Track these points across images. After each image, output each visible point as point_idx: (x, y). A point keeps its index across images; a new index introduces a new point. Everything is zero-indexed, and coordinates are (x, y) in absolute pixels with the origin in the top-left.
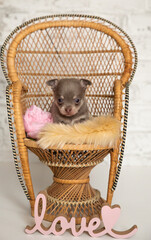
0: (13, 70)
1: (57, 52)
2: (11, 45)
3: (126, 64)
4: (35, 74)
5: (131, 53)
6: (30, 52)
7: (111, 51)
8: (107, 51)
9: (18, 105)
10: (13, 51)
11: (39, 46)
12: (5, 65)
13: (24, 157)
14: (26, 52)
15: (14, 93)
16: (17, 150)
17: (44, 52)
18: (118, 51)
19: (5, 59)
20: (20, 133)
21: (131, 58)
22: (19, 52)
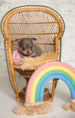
0: (6, 32)
1: (27, 23)
2: (5, 21)
3: (60, 29)
4: (17, 34)
6: (14, 23)
7: (53, 22)
8: (50, 23)
9: (10, 49)
10: (6, 23)
11: (18, 20)
12: (3, 30)
14: (12, 23)
15: (8, 43)
16: (10, 70)
17: (20, 23)
19: (2, 27)
20: (11, 62)
21: (62, 26)
22: (9, 23)
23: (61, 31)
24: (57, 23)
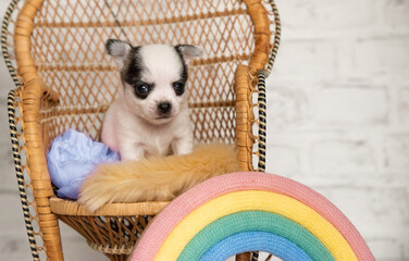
0: (26, 61)
1: (117, 23)
2: (22, 13)
3: (258, 36)
4: (74, 69)
5: (266, 13)
6: (63, 25)
7: (227, 13)
8: (218, 14)
9: (32, 128)
10: (26, 23)
11: (80, 11)
12: (10, 50)
13: (51, 238)
14: (54, 24)
15: (25, 102)
16: (34, 224)
17: (90, 24)
18: (240, 11)
19: (10, 39)
21: (268, 23)
22: (40, 25)
23: (265, 46)
24: (248, 12)
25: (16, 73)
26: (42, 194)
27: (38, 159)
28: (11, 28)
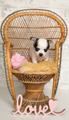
0: (6, 36)
1: (28, 28)
2: (5, 24)
3: (62, 33)
4: (17, 38)
5: (64, 28)
6: (15, 27)
7: (55, 27)
8: (53, 27)
9: (8, 53)
10: (6, 27)
11: (19, 24)
12: (3, 33)
13: (11, 78)
14: (13, 27)
15: (7, 47)
16: (7, 75)
17: (22, 27)
18: (58, 27)
19: (2, 30)
20: (9, 66)
21: (65, 30)
22: (9, 27)
23: (63, 36)
24: (60, 27)
25: (4, 39)
26: (10, 68)
27: (9, 60)
28: (3, 27)
